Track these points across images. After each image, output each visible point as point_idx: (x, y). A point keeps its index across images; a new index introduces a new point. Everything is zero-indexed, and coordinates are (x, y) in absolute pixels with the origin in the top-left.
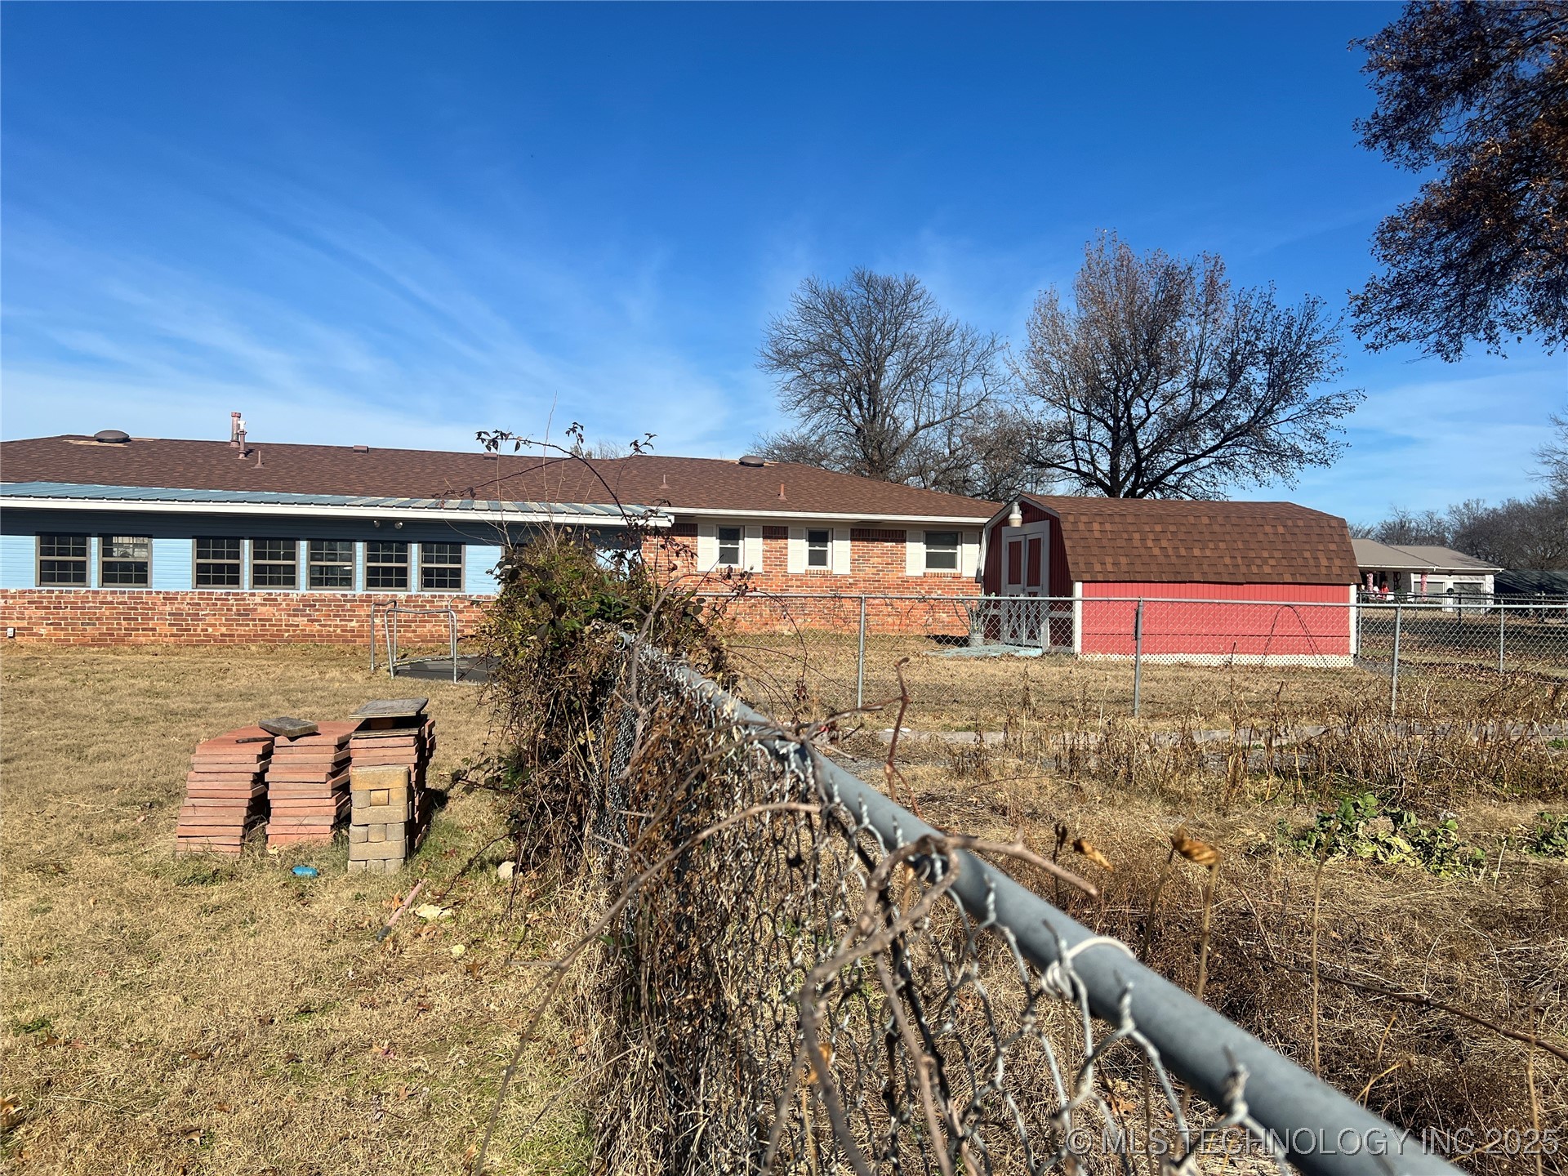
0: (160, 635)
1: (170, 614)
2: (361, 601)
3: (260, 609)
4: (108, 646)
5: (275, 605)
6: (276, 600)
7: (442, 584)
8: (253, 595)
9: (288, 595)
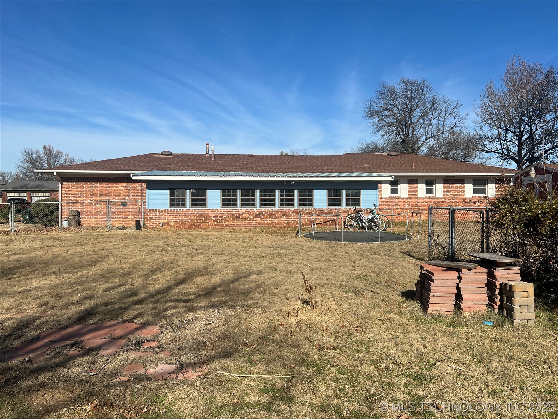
0: (211, 225)
1: (214, 217)
2: (278, 211)
3: (244, 215)
4: (194, 229)
5: (249, 213)
6: (249, 211)
7: (305, 205)
8: (241, 210)
9: (253, 210)
